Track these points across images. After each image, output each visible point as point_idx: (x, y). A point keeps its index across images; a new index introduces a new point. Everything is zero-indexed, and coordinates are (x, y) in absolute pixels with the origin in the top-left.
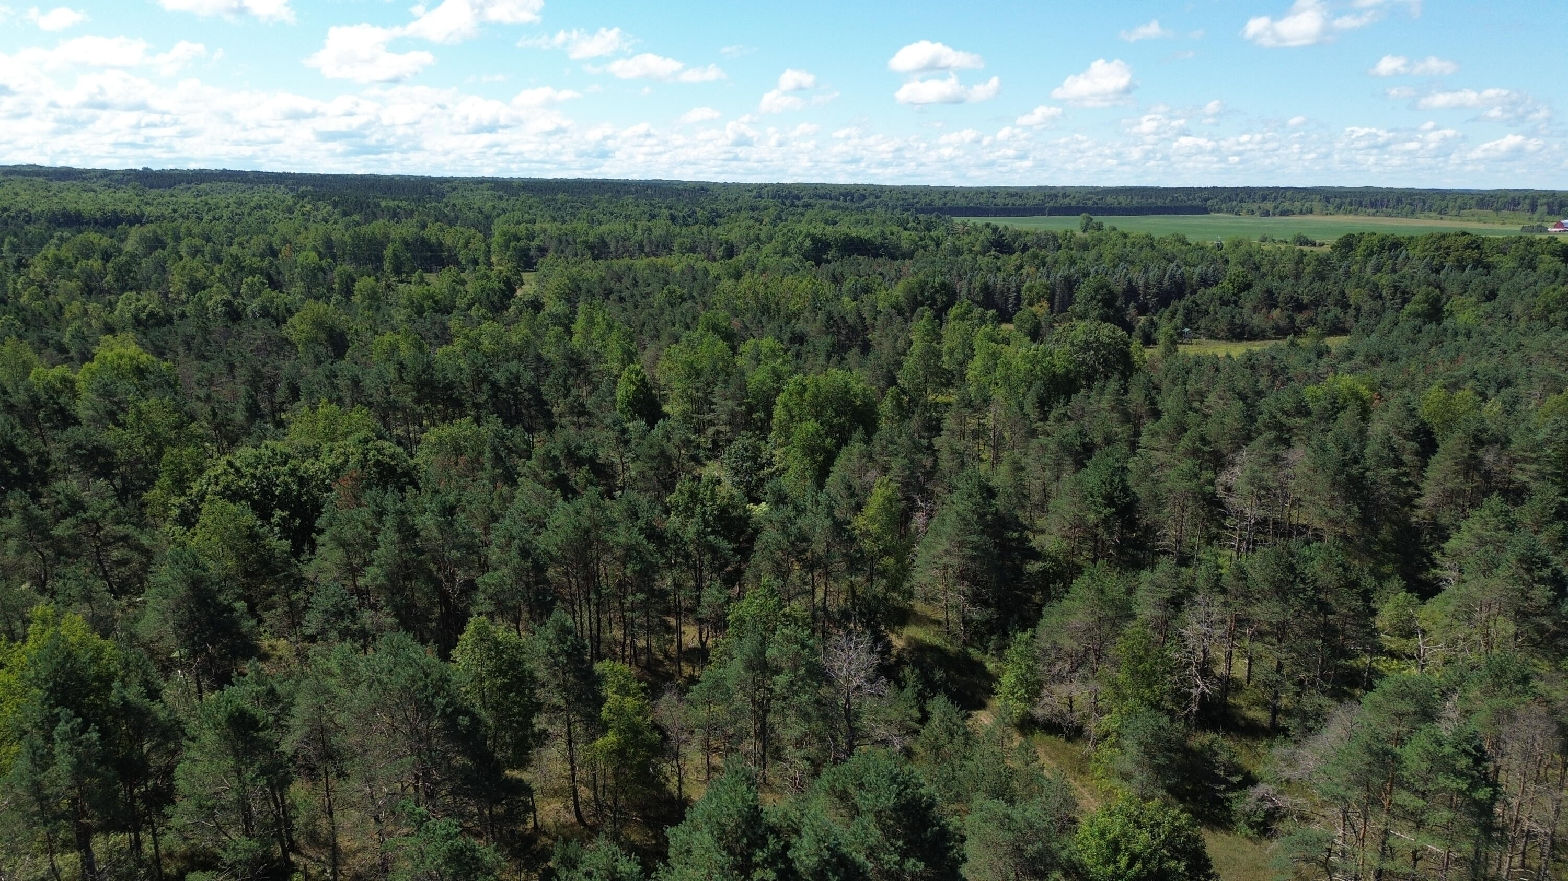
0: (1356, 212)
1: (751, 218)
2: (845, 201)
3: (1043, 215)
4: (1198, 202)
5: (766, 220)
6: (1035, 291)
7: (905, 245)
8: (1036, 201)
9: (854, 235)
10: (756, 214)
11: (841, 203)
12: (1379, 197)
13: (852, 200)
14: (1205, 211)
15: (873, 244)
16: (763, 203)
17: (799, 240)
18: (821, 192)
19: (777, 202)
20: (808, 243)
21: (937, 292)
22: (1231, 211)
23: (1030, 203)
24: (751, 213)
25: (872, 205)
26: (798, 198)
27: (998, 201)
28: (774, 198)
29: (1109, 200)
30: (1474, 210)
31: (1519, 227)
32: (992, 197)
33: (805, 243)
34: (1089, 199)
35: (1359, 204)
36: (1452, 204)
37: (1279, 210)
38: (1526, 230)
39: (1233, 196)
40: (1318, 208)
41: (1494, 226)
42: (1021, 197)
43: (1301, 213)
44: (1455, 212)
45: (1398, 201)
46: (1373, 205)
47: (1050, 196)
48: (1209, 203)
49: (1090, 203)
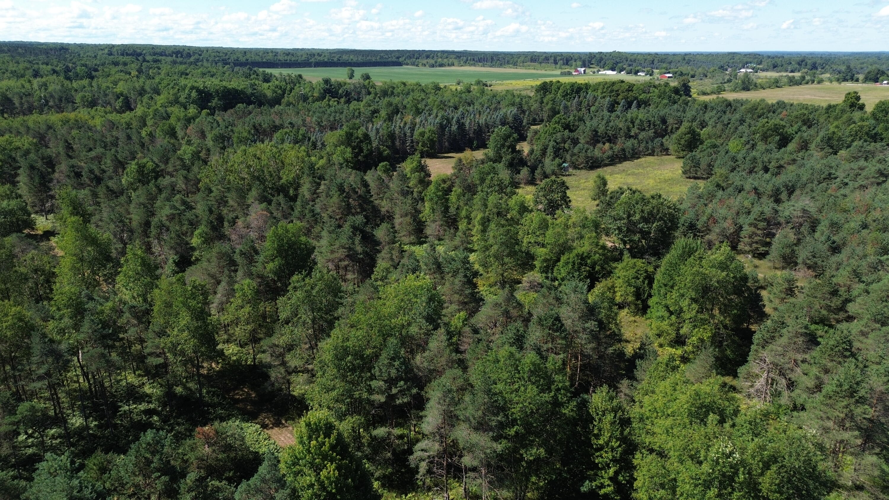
0: (474, 65)
2: (177, 56)
3: (311, 67)
4: (394, 59)
6: (426, 136)
7: (269, 94)
8: (303, 58)
11: (176, 58)
12: (482, 56)
13: (182, 56)
14: (400, 64)
16: (119, 59)
17: (186, 92)
18: (158, 51)
19: (131, 58)
20: (194, 94)
22: (413, 64)
23: (300, 60)
25: (198, 60)
26: (143, 54)
27: (279, 58)
29: (345, 57)
30: (529, 63)
31: (558, 72)
32: (275, 55)
33: (192, 94)
34: (334, 57)
35: (474, 60)
36: (519, 60)
37: (438, 64)
38: (563, 74)
39: (412, 56)
40: (456, 62)
41: (543, 72)
42: (293, 55)
43: (449, 65)
44: (521, 64)
45: (492, 59)
46: (480, 61)
47: (310, 55)
48: (401, 60)
49: (335, 59)
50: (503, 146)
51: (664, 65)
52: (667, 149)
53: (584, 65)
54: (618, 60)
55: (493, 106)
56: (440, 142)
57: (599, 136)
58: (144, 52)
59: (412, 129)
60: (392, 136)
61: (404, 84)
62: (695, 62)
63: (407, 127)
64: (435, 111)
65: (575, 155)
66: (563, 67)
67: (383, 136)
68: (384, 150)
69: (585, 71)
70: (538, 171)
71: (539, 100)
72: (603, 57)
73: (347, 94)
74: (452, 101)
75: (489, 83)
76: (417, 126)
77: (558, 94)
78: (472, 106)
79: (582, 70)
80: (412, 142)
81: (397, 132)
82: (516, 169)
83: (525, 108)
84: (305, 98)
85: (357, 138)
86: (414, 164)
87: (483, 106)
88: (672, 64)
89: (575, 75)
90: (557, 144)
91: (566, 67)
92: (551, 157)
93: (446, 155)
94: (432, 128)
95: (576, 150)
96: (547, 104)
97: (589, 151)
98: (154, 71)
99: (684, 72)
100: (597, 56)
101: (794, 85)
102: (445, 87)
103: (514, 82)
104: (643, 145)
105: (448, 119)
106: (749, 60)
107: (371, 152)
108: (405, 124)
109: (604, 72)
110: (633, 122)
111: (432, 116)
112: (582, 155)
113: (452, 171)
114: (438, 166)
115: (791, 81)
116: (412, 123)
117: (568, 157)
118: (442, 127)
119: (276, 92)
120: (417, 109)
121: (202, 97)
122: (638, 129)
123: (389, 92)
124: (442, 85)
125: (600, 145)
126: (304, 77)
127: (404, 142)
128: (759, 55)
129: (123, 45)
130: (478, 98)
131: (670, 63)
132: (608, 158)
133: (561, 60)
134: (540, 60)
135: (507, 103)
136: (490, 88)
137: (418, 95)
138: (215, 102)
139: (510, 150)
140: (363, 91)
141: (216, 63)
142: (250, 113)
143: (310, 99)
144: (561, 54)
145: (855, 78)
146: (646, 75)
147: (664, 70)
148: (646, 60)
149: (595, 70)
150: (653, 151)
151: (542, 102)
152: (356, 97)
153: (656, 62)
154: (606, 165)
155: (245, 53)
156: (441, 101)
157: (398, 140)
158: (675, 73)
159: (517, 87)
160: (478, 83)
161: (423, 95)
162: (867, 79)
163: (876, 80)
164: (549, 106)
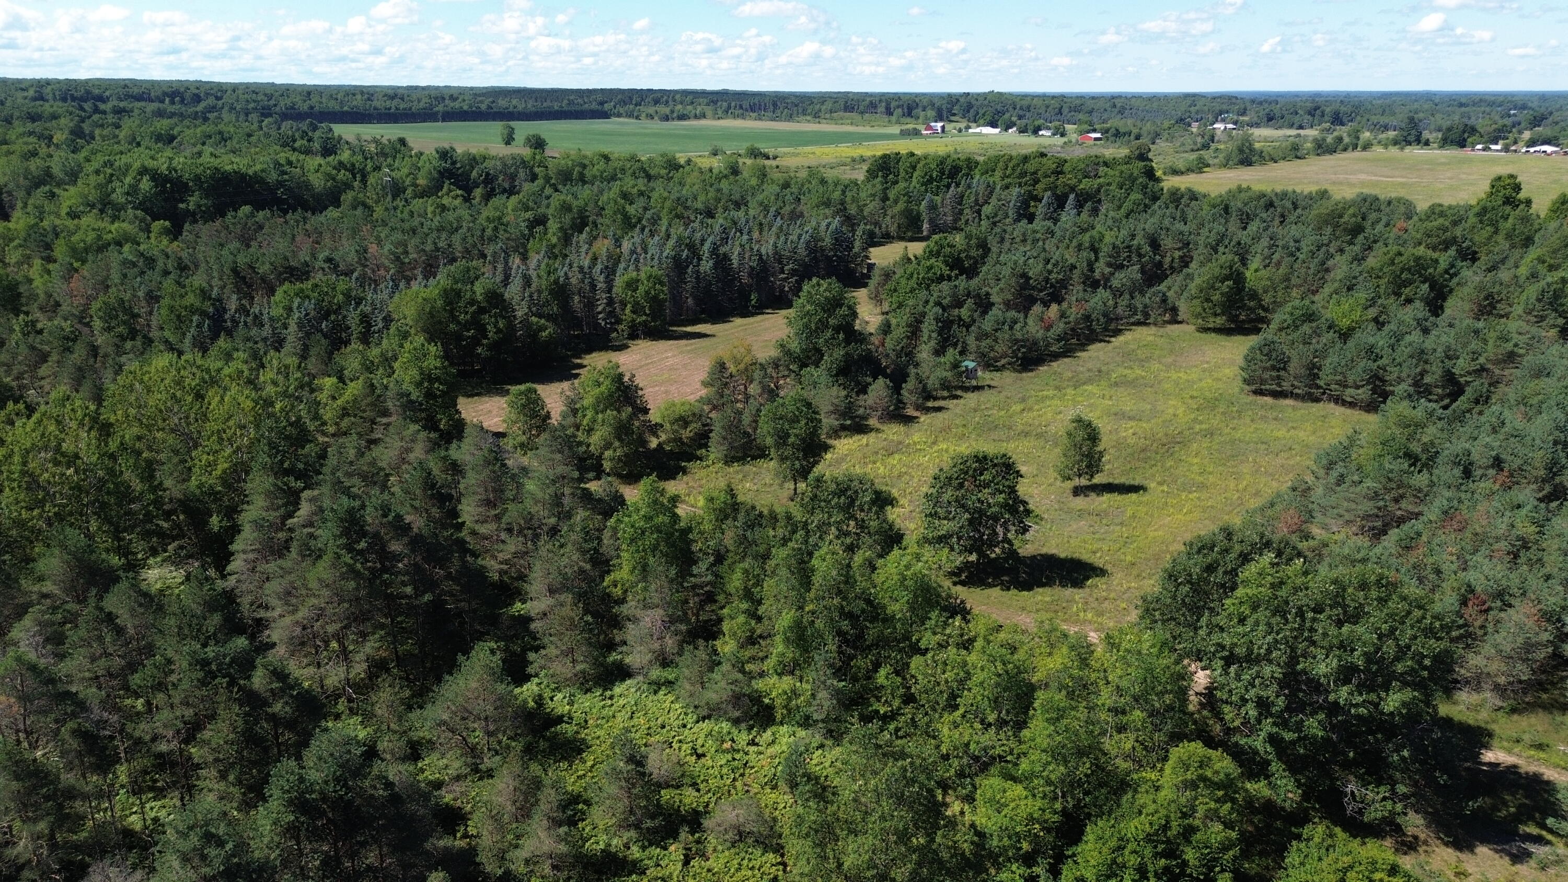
0: (743, 117)
1: (31, 133)
2: (172, 102)
4: (594, 106)
5: (58, 137)
6: (641, 289)
7: (317, 182)
8: (422, 105)
9: (228, 168)
10: (37, 126)
11: (167, 105)
13: (182, 101)
14: (605, 115)
15: (262, 181)
16: (47, 108)
17: (128, 180)
18: (136, 90)
19: (71, 105)
20: (146, 184)
21: (482, 310)
22: (630, 115)
23: (415, 107)
24: (30, 126)
25: (212, 109)
26: (101, 99)
27: (376, 103)
28: (64, 99)
29: (502, 103)
30: (841, 114)
31: (896, 130)
32: (369, 99)
33: (141, 186)
34: (482, 102)
35: (741, 107)
36: (824, 108)
37: (675, 115)
38: (905, 134)
39: (627, 99)
40: (709, 111)
41: (867, 129)
42: (402, 99)
43: (696, 117)
44: (828, 116)
45: (775, 105)
46: (752, 109)
47: (436, 98)
48: (607, 107)
49: (483, 107)
50: (823, 325)
51: (1081, 116)
52: (1174, 310)
53: (940, 118)
54: (999, 108)
55: (788, 209)
56: (676, 298)
57: (1033, 288)
58: (107, 93)
59: (610, 272)
60: (560, 291)
61: (606, 158)
62: (1134, 111)
63: (599, 267)
64: (664, 222)
65: (987, 335)
66: (903, 120)
67: (540, 292)
68: (543, 328)
69: (943, 127)
70: (910, 385)
71: (880, 195)
72: (974, 102)
73: (489, 179)
74: (701, 198)
75: (771, 152)
76: (622, 266)
77: (914, 179)
78: (743, 208)
79: (939, 125)
80: (610, 302)
81: (574, 281)
82: (858, 383)
83: (853, 210)
84: (397, 190)
85: (472, 302)
86: (603, 388)
87: (766, 209)
88: (1094, 114)
89: (927, 136)
90: (944, 309)
91: (909, 120)
92: (933, 343)
93: (689, 329)
94: (656, 271)
95: (988, 324)
96: (896, 202)
97: (1018, 326)
98: (105, 132)
99: (1122, 130)
100: (962, 100)
101: (1324, 153)
102: (689, 162)
103: (818, 150)
104: (1124, 301)
105: (692, 247)
106: (1225, 107)
107: (508, 334)
108: (595, 259)
109: (978, 130)
110: (1094, 250)
111: (656, 238)
112: (1004, 335)
113: (704, 392)
114: (670, 362)
115: (1320, 146)
116: (609, 257)
117: (971, 341)
118: (679, 266)
119: (334, 179)
120: (626, 218)
121: (163, 191)
122: (1109, 265)
123: (575, 175)
124: (682, 159)
125: (1037, 309)
126: (411, 142)
127: (590, 304)
128: (1236, 98)
129: (68, 81)
130: (754, 191)
131: (1090, 112)
132: (1059, 340)
133: (898, 107)
134: (861, 108)
135: (815, 200)
136: (774, 163)
137: (629, 184)
138: (193, 201)
139: (841, 336)
140: (522, 174)
141: (247, 115)
142: (261, 227)
143: (409, 191)
144: (897, 97)
145: (1423, 141)
146: (1054, 134)
147: (1086, 127)
148: (1047, 107)
149: (962, 125)
150: (1146, 315)
151: (885, 199)
152: (507, 185)
153: (1065, 111)
154: (1056, 356)
155: (309, 93)
156: (679, 199)
157: (576, 298)
158: (1105, 132)
159: (825, 160)
160: (755, 153)
161: (641, 183)
162: (1445, 142)
163: (1462, 144)
164: (901, 206)
